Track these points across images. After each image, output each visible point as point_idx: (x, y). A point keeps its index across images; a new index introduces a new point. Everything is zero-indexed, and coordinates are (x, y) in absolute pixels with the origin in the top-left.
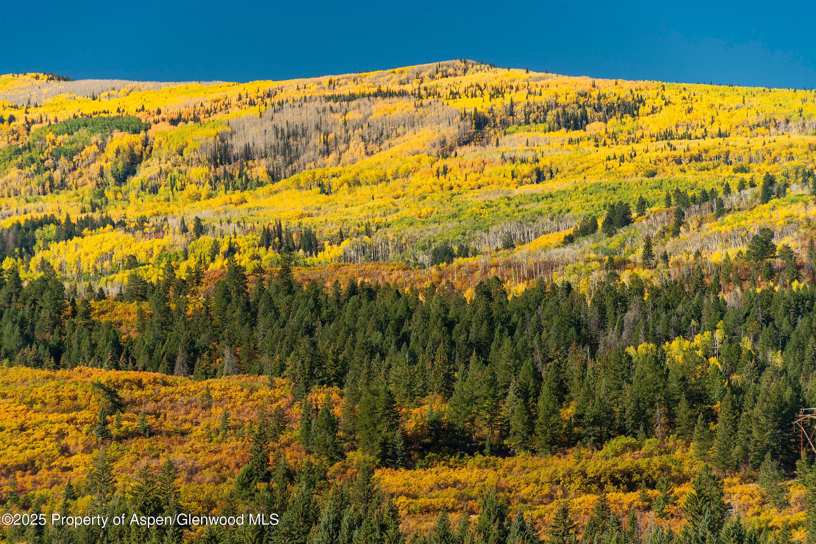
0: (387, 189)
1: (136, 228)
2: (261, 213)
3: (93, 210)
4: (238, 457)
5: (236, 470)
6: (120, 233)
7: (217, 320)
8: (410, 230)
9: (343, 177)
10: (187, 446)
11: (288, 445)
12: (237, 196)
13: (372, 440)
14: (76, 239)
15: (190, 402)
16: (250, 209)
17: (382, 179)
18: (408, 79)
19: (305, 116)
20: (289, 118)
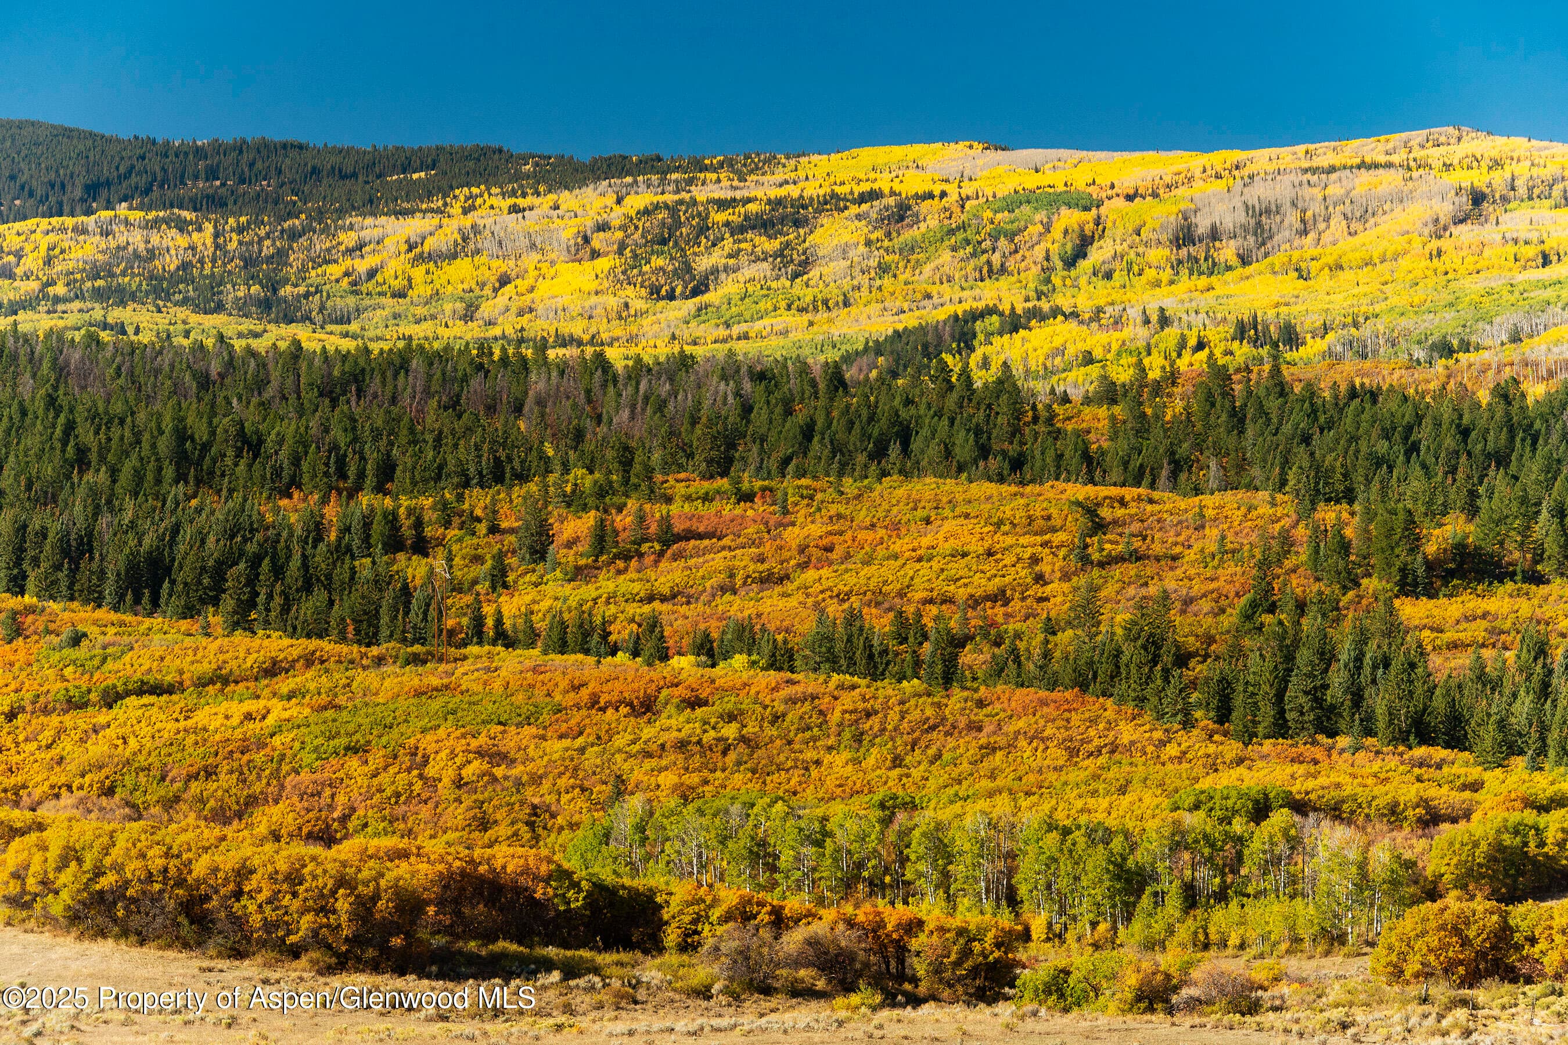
0: (1374, 274)
1: (1091, 320)
2: (1231, 301)
3: (1039, 299)
4: (1237, 585)
5: (1236, 600)
6: (1073, 324)
7: (1199, 426)
8: (1403, 322)
9: (1323, 261)
10: (1179, 572)
11: (1294, 571)
12: (1203, 281)
13: (1389, 565)
14: (1022, 332)
15: (1180, 522)
16: (1218, 297)
17: (1368, 263)
18: (1395, 149)
19: (1279, 191)
20: (1260, 192)
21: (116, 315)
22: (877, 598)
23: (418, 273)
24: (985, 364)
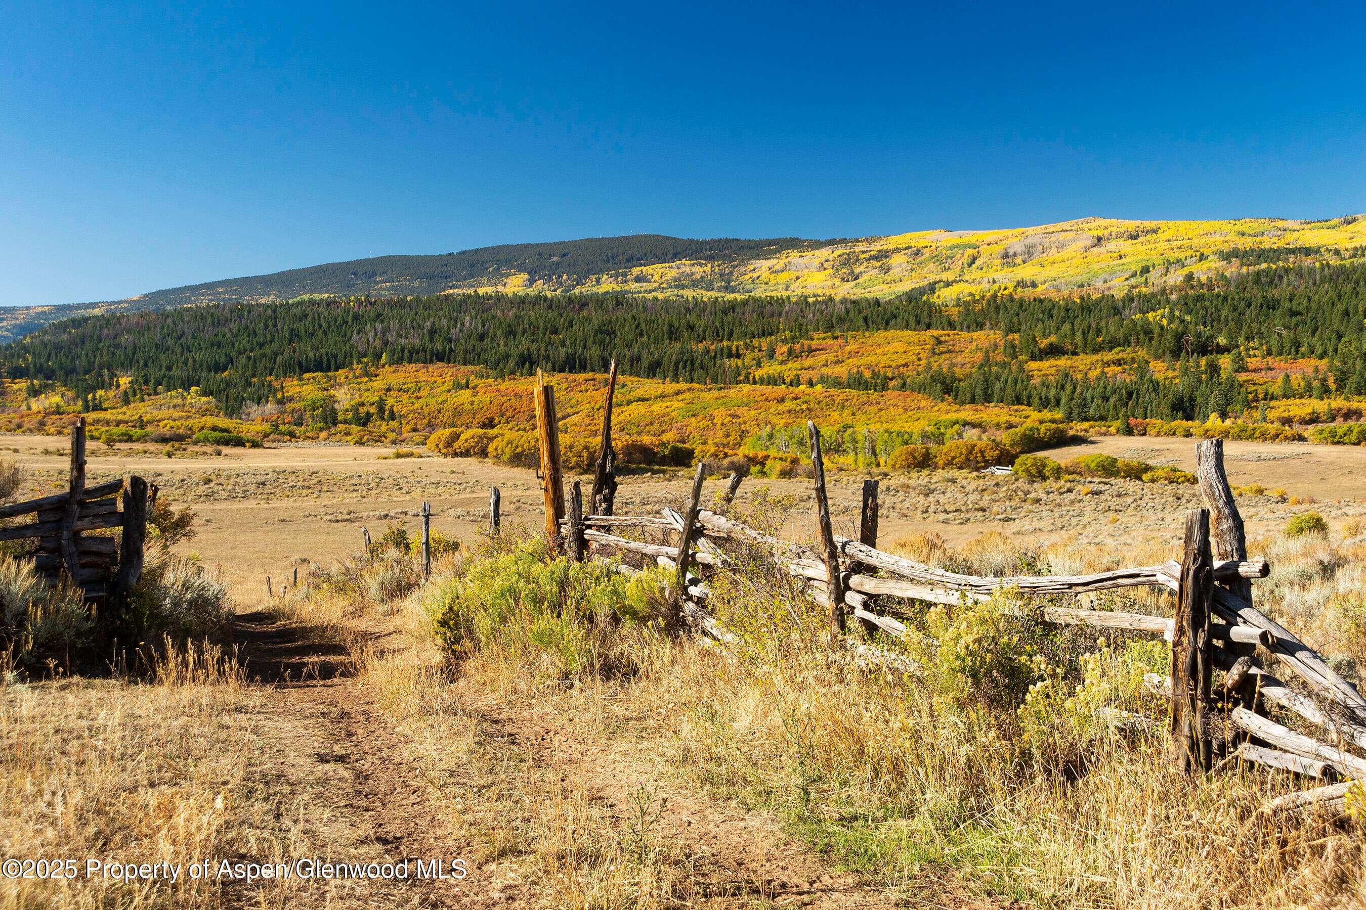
1: (973, 282)
2: (1018, 275)
3: (958, 277)
4: (979, 359)
5: (977, 363)
6: (967, 284)
8: (1070, 279)
9: (1049, 261)
10: (962, 356)
11: (997, 354)
12: (1011, 269)
14: (950, 287)
15: (966, 341)
17: (1063, 261)
18: (1073, 225)
19: (1036, 240)
20: (1029, 241)
21: (681, 292)
22: (869, 367)
23: (772, 277)
24: (939, 297)
